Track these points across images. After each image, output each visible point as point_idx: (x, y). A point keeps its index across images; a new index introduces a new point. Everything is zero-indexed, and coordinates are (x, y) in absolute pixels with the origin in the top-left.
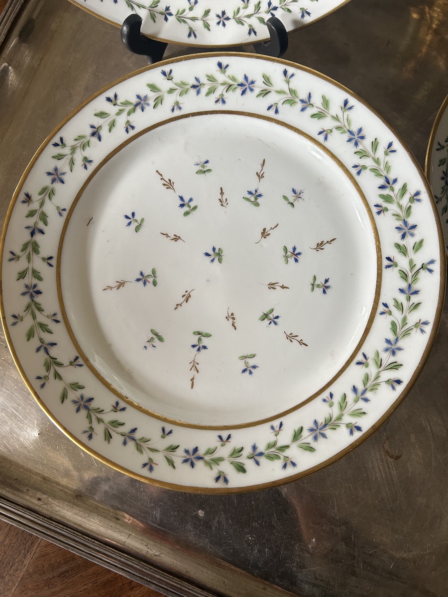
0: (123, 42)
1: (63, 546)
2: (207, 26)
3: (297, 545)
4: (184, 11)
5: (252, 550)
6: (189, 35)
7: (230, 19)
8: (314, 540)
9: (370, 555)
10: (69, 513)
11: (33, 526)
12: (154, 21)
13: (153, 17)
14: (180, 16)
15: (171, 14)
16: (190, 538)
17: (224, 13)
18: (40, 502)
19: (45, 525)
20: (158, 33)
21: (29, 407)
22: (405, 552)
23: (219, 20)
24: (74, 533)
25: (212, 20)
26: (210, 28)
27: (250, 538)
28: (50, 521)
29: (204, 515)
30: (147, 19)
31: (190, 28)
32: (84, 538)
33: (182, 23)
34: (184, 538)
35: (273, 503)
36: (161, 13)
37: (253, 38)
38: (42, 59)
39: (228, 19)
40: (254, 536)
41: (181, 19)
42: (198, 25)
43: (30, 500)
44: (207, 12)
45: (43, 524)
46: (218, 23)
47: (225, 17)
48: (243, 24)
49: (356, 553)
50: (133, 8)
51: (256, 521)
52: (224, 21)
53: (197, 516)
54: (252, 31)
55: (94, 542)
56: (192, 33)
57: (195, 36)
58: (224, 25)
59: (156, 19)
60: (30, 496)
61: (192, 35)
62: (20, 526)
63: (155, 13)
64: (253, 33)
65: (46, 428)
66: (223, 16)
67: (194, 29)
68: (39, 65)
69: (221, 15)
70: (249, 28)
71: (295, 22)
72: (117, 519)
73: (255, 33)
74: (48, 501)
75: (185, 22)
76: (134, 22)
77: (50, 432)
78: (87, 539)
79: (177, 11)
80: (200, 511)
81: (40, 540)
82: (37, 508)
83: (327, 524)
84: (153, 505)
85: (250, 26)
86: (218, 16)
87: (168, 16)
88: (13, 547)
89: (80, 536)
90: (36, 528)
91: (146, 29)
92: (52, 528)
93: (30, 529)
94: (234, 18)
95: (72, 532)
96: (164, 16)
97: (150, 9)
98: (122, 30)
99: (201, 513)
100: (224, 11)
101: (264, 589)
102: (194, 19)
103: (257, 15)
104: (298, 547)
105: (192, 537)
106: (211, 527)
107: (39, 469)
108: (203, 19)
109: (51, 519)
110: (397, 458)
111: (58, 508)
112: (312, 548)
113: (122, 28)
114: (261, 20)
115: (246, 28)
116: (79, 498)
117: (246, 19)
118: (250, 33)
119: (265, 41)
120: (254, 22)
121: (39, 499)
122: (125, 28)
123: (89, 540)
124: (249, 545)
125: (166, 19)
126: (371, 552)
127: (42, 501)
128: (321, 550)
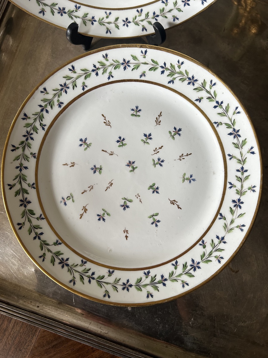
0: (67, 38)
1: (54, 332)
2: (117, 27)
3: (183, 323)
4: (103, 19)
5: (159, 326)
6: (107, 32)
7: (131, 22)
8: (192, 319)
9: (223, 325)
10: (55, 313)
12: (86, 25)
13: (85, 23)
14: (101, 21)
15: (95, 21)
16: (124, 322)
17: (127, 19)
18: (38, 308)
19: (43, 321)
20: (88, 32)
22: (242, 322)
23: (124, 23)
24: (59, 324)
25: (120, 23)
26: (119, 28)
27: (157, 320)
28: (46, 319)
29: (131, 309)
30: (81, 24)
31: (107, 28)
33: (102, 26)
34: (121, 322)
36: (90, 20)
37: (145, 33)
38: (18, 46)
39: (129, 22)
40: (160, 319)
41: (101, 23)
42: (112, 27)
43: (33, 307)
44: (117, 19)
45: (41, 320)
46: (124, 25)
47: (128, 21)
48: (139, 25)
49: (216, 325)
50: (72, 18)
51: (160, 311)
52: (128, 24)
53: (127, 310)
54: (144, 29)
55: (71, 328)
56: (108, 31)
57: (110, 33)
58: (127, 26)
59: (86, 24)
60: (33, 305)
61: (109, 32)
62: (29, 322)
63: (86, 21)
64: (145, 30)
66: (126, 21)
67: (109, 29)
68: (16, 50)
69: (125, 20)
70: (142, 27)
71: (170, 23)
72: (83, 314)
73: (146, 30)
74: (43, 307)
75: (104, 25)
76: (74, 27)
79: (99, 19)
81: (40, 329)
82: (37, 312)
83: (199, 310)
85: (143, 26)
86: (124, 21)
87: (93, 22)
88: (25, 333)
91: (81, 30)
92: (47, 322)
94: (133, 22)
96: (91, 22)
97: (83, 18)
98: (67, 33)
99: (129, 308)
100: (127, 18)
101: (167, 347)
102: (109, 23)
103: (147, 20)
104: (184, 324)
105: (125, 322)
106: (135, 316)
108: (115, 23)
109: (46, 317)
110: (237, 272)
111: (49, 311)
112: (191, 323)
113: (67, 31)
114: (150, 23)
115: (141, 28)
116: (61, 304)
117: (140, 22)
118: (143, 30)
119: (152, 35)
120: (145, 23)
121: (38, 307)
123: (68, 327)
124: (157, 324)
125: (93, 24)
126: (224, 324)
127: (40, 308)
128: (197, 324)
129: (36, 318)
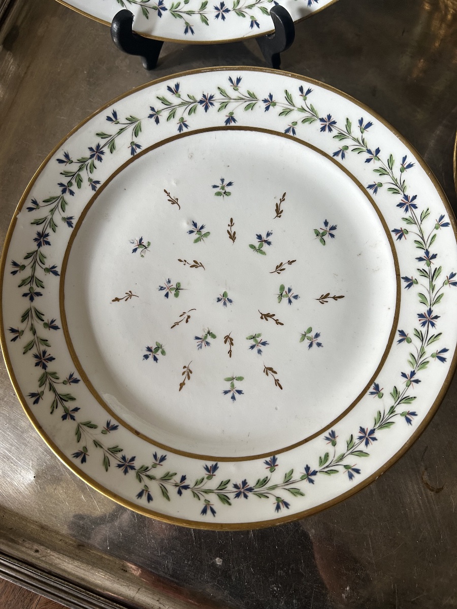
0: (113, 40)
1: (64, 603)
2: (205, 21)
3: (328, 595)
4: (179, 4)
5: (278, 601)
6: (186, 31)
7: (230, 11)
8: (348, 588)
9: (413, 603)
10: (70, 566)
11: (31, 582)
12: (147, 18)
13: (145, 13)
14: (175, 10)
15: (165, 9)
16: (208, 590)
17: (222, 5)
18: (37, 554)
19: (44, 580)
20: (152, 30)
21: (23, 447)
22: (452, 598)
23: (217, 13)
24: (76, 589)
25: (210, 13)
26: (208, 22)
27: (275, 588)
28: (50, 576)
29: (222, 564)
30: (139, 16)
31: (187, 23)
32: (88, 594)
33: (178, 18)
34: (200, 591)
35: (300, 547)
36: (155, 8)
37: (256, 31)
38: (29, 67)
39: (227, 11)
40: (280, 585)
41: (176, 14)
42: (195, 20)
43: (27, 552)
44: (204, 5)
45: (42, 579)
46: (217, 16)
47: (224, 9)
48: (244, 16)
49: (397, 601)
50: (123, 4)
51: (282, 569)
52: (223, 13)
53: (214, 564)
54: (254, 23)
55: (99, 599)
56: (188, 29)
57: (192, 32)
58: (223, 18)
59: (149, 15)
60: (26, 548)
61: (189, 31)
62: (16, 582)
63: (148, 9)
64: (255, 26)
65: (43, 470)
66: (222, 8)
67: (191, 24)
68: (26, 73)
69: (219, 7)
70: (251, 20)
71: (302, 10)
72: (124, 570)
73: (258, 25)
74: (47, 553)
75: (181, 17)
76: (124, 18)
77: (46, 475)
78: (91, 595)
79: (171, 5)
80: (217, 559)
81: (39, 598)
82: (34, 561)
83: (362, 570)
84: (164, 553)
85: (252, 17)
86: (216, 8)
87: (161, 11)
88: (10, 605)
89: (83, 592)
90: (34, 584)
91: (138, 25)
92: (52, 583)
93: (27, 585)
94: (234, 10)
95: (74, 588)
96: (157, 11)
97: (142, 4)
98: (111, 28)
99: (218, 561)
100: (223, 2)
102: (190, 13)
103: (259, 5)
104: (331, 597)
105: (209, 590)
106: (230, 577)
107: (36, 516)
108: (200, 12)
109: (50, 573)
110: (438, 491)
111: (58, 560)
112: (346, 597)
113: (112, 26)
114: (264, 10)
115: (248, 21)
116: (81, 547)
117: (247, 10)
118: (252, 26)
119: (269, 34)
120: (256, 13)
121: (37, 551)
122: (115, 26)
123: (93, 596)
124: (274, 596)
125: (160, 15)
126: (413, 600)
127: (39, 553)
128: (356, 600)
129: (32, 575)
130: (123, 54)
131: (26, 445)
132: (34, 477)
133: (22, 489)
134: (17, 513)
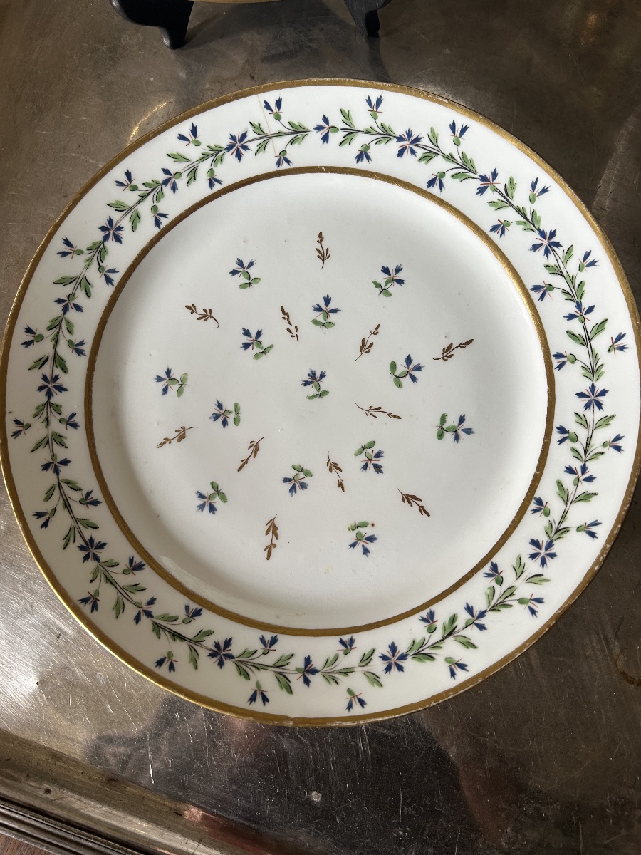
3: (481, 841)
8: (508, 830)
9: (605, 847)
10: (97, 811)
11: (41, 837)
16: (302, 838)
18: (48, 795)
19: (61, 834)
21: (18, 639)
27: (401, 833)
29: (321, 799)
34: (291, 839)
35: (435, 773)
40: (408, 829)
43: (33, 792)
45: (56, 832)
49: (582, 846)
51: (409, 805)
53: (309, 801)
60: (32, 786)
62: (21, 838)
65: (49, 672)
72: (178, 814)
74: (62, 793)
77: (55, 679)
80: (314, 794)
82: (44, 806)
83: (530, 802)
84: (235, 787)
89: (119, 849)
90: (46, 839)
92: (72, 838)
93: (36, 841)
95: (105, 843)
99: (316, 797)
104: (484, 844)
105: (304, 838)
106: (334, 819)
107: (44, 741)
109: (68, 823)
111: (79, 803)
112: (506, 843)
116: (113, 783)
121: (48, 791)
124: (400, 844)
126: (606, 842)
127: (52, 794)
128: (522, 845)
129: (42, 826)
130: (131, 26)
131: (22, 638)
132: (37, 683)
133: (21, 701)
134: (16, 737)
